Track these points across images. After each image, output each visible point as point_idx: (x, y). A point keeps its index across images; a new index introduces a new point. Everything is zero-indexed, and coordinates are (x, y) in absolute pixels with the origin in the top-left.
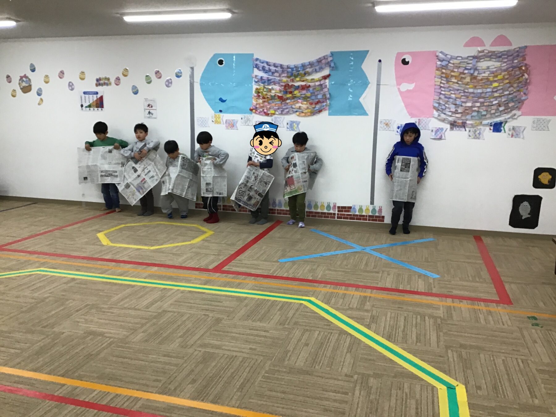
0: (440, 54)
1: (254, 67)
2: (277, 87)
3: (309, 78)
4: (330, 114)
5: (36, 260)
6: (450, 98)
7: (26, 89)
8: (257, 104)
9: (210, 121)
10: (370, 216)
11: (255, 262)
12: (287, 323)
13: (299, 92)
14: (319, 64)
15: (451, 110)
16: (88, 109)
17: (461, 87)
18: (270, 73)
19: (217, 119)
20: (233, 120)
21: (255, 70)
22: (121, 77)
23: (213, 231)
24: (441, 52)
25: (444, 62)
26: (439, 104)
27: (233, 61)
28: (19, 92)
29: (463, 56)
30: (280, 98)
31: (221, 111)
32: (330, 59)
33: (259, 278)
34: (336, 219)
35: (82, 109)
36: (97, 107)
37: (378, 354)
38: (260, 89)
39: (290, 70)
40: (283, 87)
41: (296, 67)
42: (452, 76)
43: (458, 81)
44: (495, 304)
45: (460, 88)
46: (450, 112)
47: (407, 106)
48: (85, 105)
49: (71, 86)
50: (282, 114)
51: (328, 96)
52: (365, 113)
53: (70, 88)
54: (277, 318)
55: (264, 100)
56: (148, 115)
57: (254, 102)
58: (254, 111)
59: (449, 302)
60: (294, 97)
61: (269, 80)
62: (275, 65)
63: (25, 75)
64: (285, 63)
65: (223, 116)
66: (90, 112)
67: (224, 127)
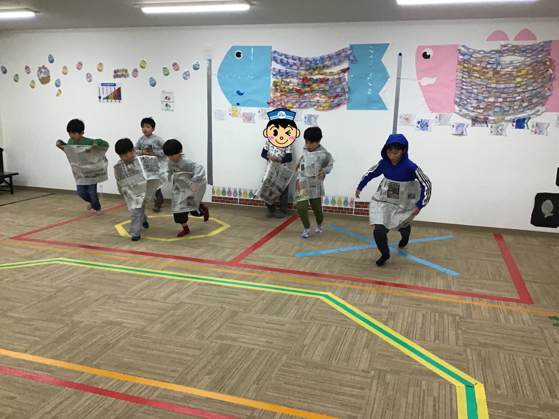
0: (462, 48)
1: (271, 60)
3: (327, 71)
4: (348, 108)
5: (55, 250)
6: (471, 93)
7: (45, 80)
8: (274, 98)
9: (228, 113)
11: (272, 256)
12: (304, 317)
13: (318, 86)
14: (339, 57)
15: (473, 105)
16: (106, 100)
17: (484, 82)
18: (289, 66)
19: (235, 112)
20: (250, 113)
21: (273, 62)
22: (139, 69)
23: (229, 224)
24: (463, 46)
25: (466, 56)
26: (461, 98)
27: (251, 54)
28: (38, 82)
29: (485, 50)
30: (298, 91)
31: (238, 104)
32: (349, 52)
33: (275, 272)
34: (353, 214)
35: (100, 101)
36: (115, 99)
37: (396, 350)
38: (278, 82)
39: (308, 63)
40: (301, 81)
41: (315, 60)
42: (474, 70)
43: (480, 75)
44: (515, 303)
45: (482, 83)
46: (472, 107)
47: (427, 100)
48: (102, 97)
49: (89, 78)
50: (299, 107)
51: (347, 90)
52: (384, 108)
53: (88, 79)
54: (293, 312)
55: (281, 93)
56: (166, 108)
57: (272, 96)
58: (271, 104)
59: (468, 300)
60: (312, 91)
61: (287, 73)
62: (293, 58)
63: (44, 66)
64: (303, 56)
65: (240, 109)
66: (107, 104)
67: (240, 120)
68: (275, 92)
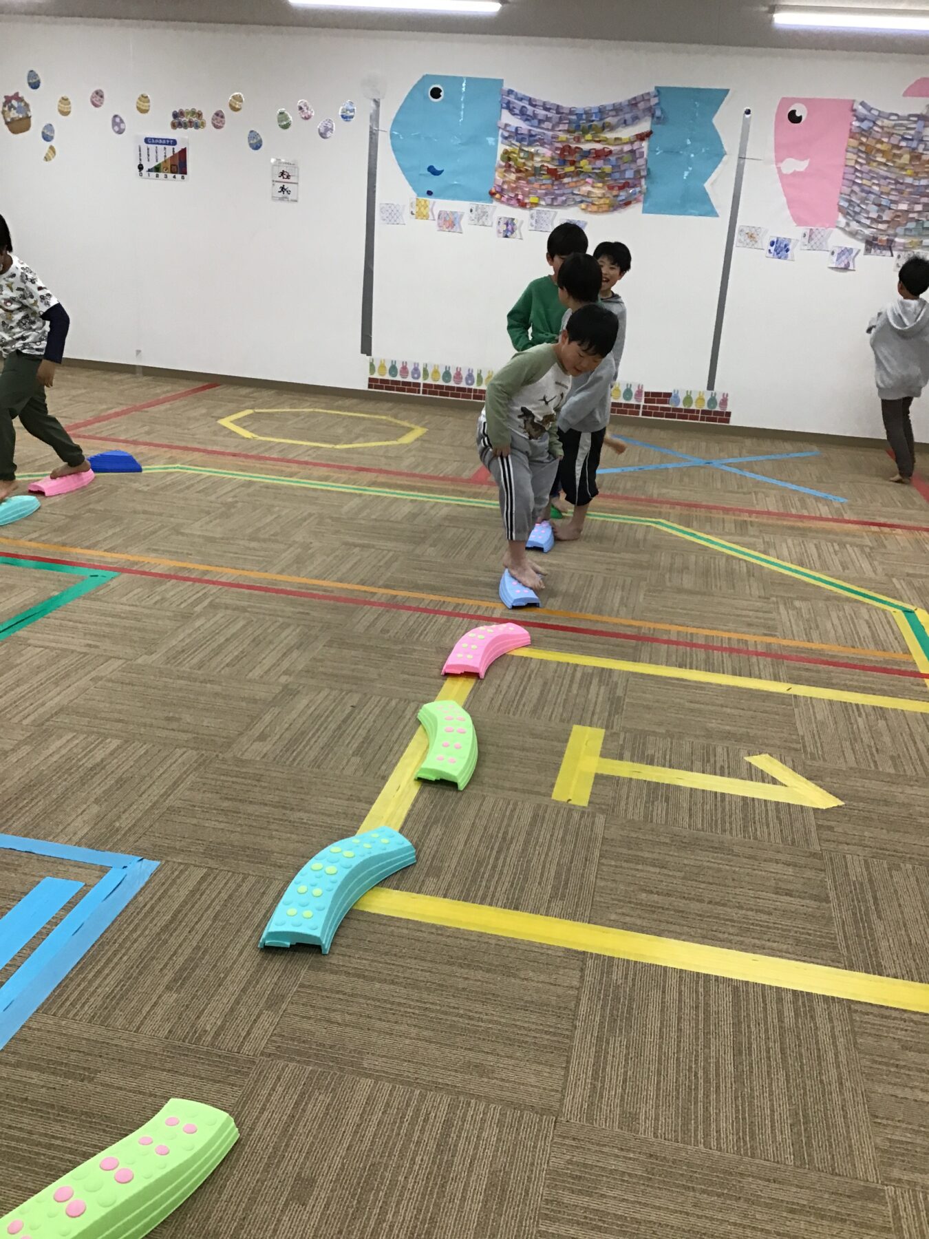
0: (860, 107)
1: (502, 108)
2: (546, 152)
3: (610, 135)
4: (645, 211)
6: (870, 192)
7: (19, 125)
8: (504, 182)
9: (408, 211)
10: (704, 412)
12: (641, 546)
13: (590, 163)
14: (632, 109)
15: (871, 216)
16: (153, 174)
17: (891, 172)
18: (535, 122)
19: (422, 209)
20: (453, 213)
21: (505, 113)
22: (227, 112)
23: (424, 426)
24: (863, 104)
25: (866, 122)
26: (850, 201)
27: (460, 92)
29: (900, 113)
30: (552, 173)
31: (430, 193)
32: (654, 101)
34: (640, 416)
35: (141, 175)
36: (172, 172)
38: (512, 152)
39: (574, 117)
40: (558, 152)
41: (586, 113)
42: (879, 151)
43: (888, 160)
45: (889, 175)
46: (868, 218)
47: (791, 203)
48: (146, 167)
49: (118, 125)
50: (551, 205)
51: (643, 173)
52: (712, 212)
53: (117, 128)
55: (519, 175)
56: (281, 195)
57: (499, 180)
58: (498, 196)
60: (578, 173)
61: (531, 136)
62: (545, 107)
63: (17, 94)
64: (566, 104)
65: (434, 203)
66: (157, 182)
67: (432, 225)
68: (505, 171)
